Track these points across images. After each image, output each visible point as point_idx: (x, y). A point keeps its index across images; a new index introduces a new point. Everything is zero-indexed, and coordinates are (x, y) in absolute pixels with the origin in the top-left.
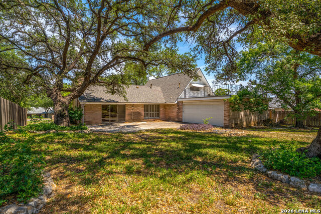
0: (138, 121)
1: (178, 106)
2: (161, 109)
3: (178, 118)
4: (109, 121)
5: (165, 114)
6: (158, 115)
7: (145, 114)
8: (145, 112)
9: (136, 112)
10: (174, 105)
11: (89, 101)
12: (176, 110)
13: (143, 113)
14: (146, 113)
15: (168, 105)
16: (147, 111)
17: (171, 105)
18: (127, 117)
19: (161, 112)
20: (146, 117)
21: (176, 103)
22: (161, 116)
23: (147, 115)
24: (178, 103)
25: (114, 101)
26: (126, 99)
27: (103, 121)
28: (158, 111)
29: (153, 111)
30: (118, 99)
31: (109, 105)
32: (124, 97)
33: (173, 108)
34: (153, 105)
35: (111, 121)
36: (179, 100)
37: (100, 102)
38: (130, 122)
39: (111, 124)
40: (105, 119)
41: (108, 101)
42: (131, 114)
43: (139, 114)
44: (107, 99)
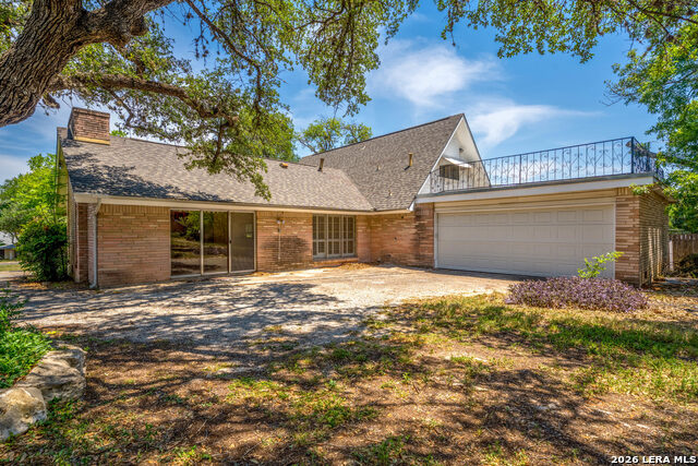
0: (297, 268)
1: (418, 218)
2: (360, 229)
3: (418, 257)
4: (197, 267)
5: (369, 244)
6: (351, 248)
7: (314, 244)
8: (314, 237)
9: (288, 240)
10: (402, 217)
11: (116, 192)
12: (409, 232)
13: (310, 240)
14: (317, 241)
15: (379, 219)
16: (322, 236)
17: (391, 218)
18: (261, 255)
19: (361, 238)
20: (320, 255)
21: (411, 209)
22: (360, 250)
23: (322, 249)
24: (417, 210)
25: (216, 200)
26: (262, 190)
27: (177, 269)
28: (351, 236)
29: (337, 236)
30: (232, 190)
31: (198, 213)
32: (257, 181)
33: (400, 227)
34: (337, 218)
35: (207, 268)
36: (420, 201)
37: (165, 197)
38: (272, 271)
39: (206, 280)
40: (182, 261)
41: (194, 198)
42: (272, 246)
43: (299, 243)
44: (193, 190)
